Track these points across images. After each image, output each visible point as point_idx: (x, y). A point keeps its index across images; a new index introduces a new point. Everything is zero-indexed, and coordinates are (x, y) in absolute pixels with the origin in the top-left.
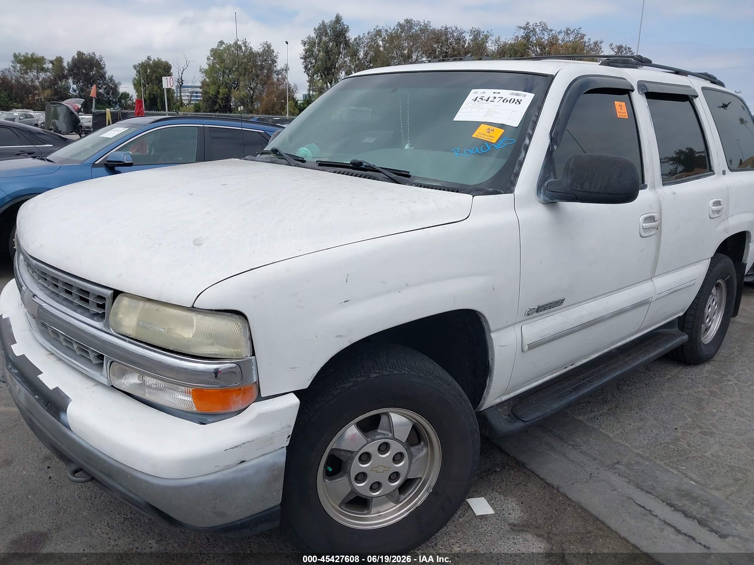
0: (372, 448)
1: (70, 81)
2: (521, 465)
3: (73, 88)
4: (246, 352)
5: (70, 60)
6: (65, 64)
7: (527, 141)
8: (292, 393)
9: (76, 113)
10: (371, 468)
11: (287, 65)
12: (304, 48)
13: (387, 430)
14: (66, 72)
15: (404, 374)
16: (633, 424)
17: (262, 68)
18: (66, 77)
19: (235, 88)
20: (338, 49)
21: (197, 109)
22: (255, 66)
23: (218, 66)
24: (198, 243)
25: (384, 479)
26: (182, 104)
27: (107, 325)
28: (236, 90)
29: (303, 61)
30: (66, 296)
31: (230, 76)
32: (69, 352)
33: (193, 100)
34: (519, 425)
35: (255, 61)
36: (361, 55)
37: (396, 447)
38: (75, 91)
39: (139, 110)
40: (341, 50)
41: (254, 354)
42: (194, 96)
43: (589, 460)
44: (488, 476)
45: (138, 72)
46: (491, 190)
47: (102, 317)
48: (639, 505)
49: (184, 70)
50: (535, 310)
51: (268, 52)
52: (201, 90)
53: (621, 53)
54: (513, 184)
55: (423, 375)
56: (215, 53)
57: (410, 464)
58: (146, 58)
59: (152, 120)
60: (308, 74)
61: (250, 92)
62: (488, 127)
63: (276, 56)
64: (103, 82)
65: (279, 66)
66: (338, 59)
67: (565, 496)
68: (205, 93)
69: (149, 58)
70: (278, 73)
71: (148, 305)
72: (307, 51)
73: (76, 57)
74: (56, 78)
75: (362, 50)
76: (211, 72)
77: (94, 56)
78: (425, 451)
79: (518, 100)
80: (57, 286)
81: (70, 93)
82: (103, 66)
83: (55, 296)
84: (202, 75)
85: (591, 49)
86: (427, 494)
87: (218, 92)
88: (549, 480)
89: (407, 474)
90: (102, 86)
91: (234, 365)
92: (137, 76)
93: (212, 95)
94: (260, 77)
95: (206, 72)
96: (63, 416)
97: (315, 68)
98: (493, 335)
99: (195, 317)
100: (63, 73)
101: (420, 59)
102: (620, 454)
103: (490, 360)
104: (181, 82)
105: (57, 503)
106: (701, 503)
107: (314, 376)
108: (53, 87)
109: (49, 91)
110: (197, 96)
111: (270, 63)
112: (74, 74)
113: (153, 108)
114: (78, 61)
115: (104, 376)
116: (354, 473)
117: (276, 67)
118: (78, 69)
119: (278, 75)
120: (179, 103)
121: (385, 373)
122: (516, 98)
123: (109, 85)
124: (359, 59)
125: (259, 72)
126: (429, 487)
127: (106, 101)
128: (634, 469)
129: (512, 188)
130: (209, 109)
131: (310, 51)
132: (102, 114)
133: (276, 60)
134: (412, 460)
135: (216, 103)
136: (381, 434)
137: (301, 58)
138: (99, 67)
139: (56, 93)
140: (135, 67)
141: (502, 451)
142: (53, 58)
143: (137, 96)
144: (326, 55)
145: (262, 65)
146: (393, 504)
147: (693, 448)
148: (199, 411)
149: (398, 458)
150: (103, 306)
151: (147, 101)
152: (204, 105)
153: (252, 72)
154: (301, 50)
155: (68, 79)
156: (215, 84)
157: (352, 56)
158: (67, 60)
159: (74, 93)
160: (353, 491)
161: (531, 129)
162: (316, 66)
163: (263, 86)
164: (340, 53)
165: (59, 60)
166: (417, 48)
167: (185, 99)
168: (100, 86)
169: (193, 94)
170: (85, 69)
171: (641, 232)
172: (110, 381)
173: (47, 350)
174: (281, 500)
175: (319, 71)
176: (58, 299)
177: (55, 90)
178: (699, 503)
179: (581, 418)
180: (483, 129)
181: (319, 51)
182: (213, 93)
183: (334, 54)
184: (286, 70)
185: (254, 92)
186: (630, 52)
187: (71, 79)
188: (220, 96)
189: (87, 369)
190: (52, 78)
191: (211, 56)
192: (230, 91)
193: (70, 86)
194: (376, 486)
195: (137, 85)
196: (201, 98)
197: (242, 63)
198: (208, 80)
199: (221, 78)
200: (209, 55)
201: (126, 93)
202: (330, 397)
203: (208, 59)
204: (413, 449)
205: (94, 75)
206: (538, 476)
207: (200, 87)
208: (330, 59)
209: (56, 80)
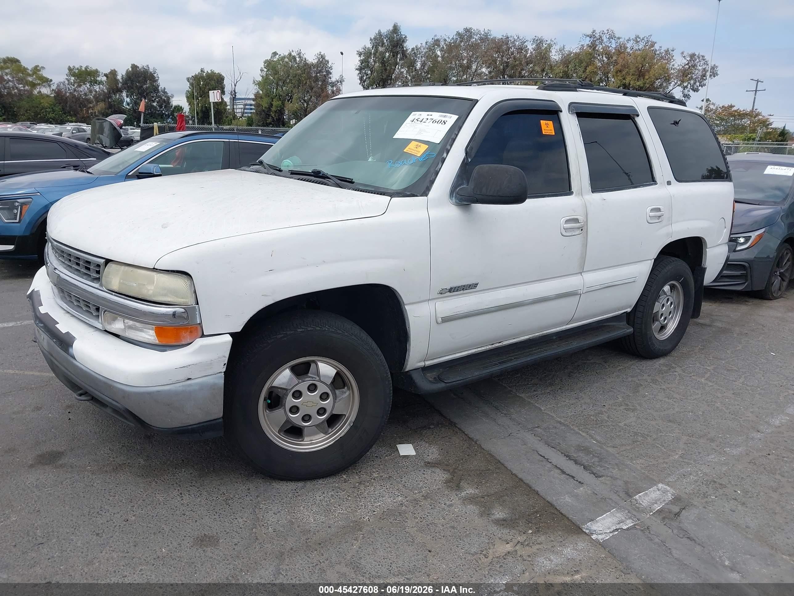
0: (303, 387)
1: (124, 94)
2: (452, 424)
3: (126, 102)
4: (191, 301)
5: (124, 74)
6: (119, 77)
7: (445, 155)
8: (228, 335)
9: (118, 128)
10: (303, 403)
11: (342, 76)
12: (359, 58)
13: (315, 375)
14: (120, 85)
15: (325, 330)
16: (567, 401)
17: (316, 79)
18: (120, 91)
19: (288, 101)
20: (395, 59)
21: (250, 122)
22: (310, 77)
23: (272, 78)
24: (164, 226)
25: (313, 413)
26: (235, 117)
27: (101, 285)
28: (290, 102)
29: (359, 72)
30: (77, 267)
31: (284, 88)
32: (79, 309)
33: (246, 113)
34: (441, 385)
35: (309, 73)
36: (418, 65)
37: (322, 388)
38: (128, 104)
39: (180, 125)
40: (398, 60)
41: (198, 304)
42: (247, 109)
43: (514, 424)
44: (421, 431)
45: (192, 84)
46: (408, 193)
47: (98, 280)
48: (541, 455)
49: (237, 82)
50: (448, 290)
51: (322, 62)
52: (253, 103)
53: (694, 61)
54: (428, 189)
55: (341, 332)
56: (269, 64)
57: (334, 402)
58: (200, 71)
59: (182, 135)
60: (363, 86)
61: (304, 105)
62: (418, 143)
63: (331, 68)
64: (156, 95)
65: (334, 77)
66: (394, 70)
67: (480, 446)
68: (258, 105)
69: (202, 71)
70: (333, 84)
71: (127, 268)
72: (362, 62)
73: (130, 69)
74: (110, 91)
75: (419, 60)
76: (264, 84)
77: (147, 68)
78: (347, 393)
79: (444, 121)
80: (70, 260)
81: (123, 106)
82: (157, 78)
83: (69, 267)
84: (256, 87)
85: (662, 57)
86: (349, 427)
87: (271, 105)
88: (472, 435)
89: (332, 410)
90: (155, 99)
91: (183, 310)
92: (190, 88)
93: (265, 107)
94: (314, 89)
95: (259, 84)
96: (70, 350)
97: (371, 79)
98: (407, 307)
99: (155, 275)
100: (117, 87)
101: (479, 70)
102: (543, 421)
103: (407, 328)
104: (234, 95)
105: (73, 434)
106: (593, 455)
107: (245, 323)
108: (107, 100)
109: (103, 105)
110: (251, 109)
111: (325, 75)
112: (128, 87)
113: (205, 121)
114: (132, 74)
115: (99, 323)
116: (288, 406)
117: (331, 78)
118: (132, 81)
119: (332, 87)
120: (231, 116)
121: (309, 329)
122: (443, 119)
123: (161, 98)
124: (416, 70)
125: (313, 84)
126: (351, 422)
127: (159, 115)
128: (549, 431)
129: (427, 192)
130: (262, 123)
131: (366, 62)
132: (150, 128)
133: (331, 71)
134: (336, 399)
135: (269, 116)
136: (310, 377)
137: (357, 69)
138: (152, 79)
139: (110, 106)
140: (188, 79)
141: (441, 415)
142: (107, 71)
143: (190, 109)
144: (382, 66)
145: (316, 76)
146: (322, 435)
147: (611, 420)
148: (160, 343)
149: (324, 396)
150: (98, 272)
151: (200, 114)
152: (257, 118)
153: (306, 83)
154: (356, 61)
155: (122, 92)
156: (269, 96)
157: (409, 67)
158: (121, 73)
159: (127, 107)
160: (288, 421)
161: (450, 145)
162: (371, 77)
163: (317, 98)
164: (397, 64)
165: (113, 73)
166: (477, 58)
167: (238, 111)
168: (153, 99)
169: (246, 107)
170: (139, 82)
171: (562, 231)
172: (103, 327)
173: (65, 310)
174: (222, 414)
175: (374, 83)
176: (71, 270)
177: (109, 103)
178: (591, 455)
179: (522, 395)
180: (412, 145)
181: (375, 62)
182: (266, 105)
183: (391, 64)
184: (341, 82)
185: (308, 104)
186: (704, 60)
187: (124, 92)
188: (274, 109)
189: (89, 319)
190: (106, 91)
191: (265, 68)
192: (283, 104)
193: (124, 100)
194: (307, 418)
195: (190, 97)
196: (254, 111)
197: (296, 75)
198: (261, 92)
199: (275, 90)
200: (263, 67)
201: (179, 106)
202: (265, 345)
203: (262, 70)
204: (337, 392)
205: (147, 88)
206: (464, 432)
207: (253, 100)
208: (386, 70)
209: (110, 93)
